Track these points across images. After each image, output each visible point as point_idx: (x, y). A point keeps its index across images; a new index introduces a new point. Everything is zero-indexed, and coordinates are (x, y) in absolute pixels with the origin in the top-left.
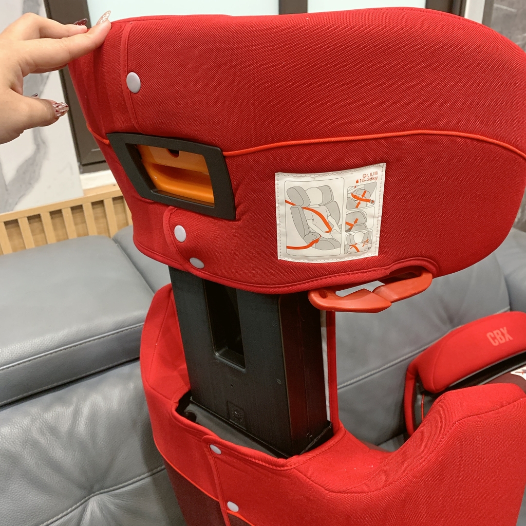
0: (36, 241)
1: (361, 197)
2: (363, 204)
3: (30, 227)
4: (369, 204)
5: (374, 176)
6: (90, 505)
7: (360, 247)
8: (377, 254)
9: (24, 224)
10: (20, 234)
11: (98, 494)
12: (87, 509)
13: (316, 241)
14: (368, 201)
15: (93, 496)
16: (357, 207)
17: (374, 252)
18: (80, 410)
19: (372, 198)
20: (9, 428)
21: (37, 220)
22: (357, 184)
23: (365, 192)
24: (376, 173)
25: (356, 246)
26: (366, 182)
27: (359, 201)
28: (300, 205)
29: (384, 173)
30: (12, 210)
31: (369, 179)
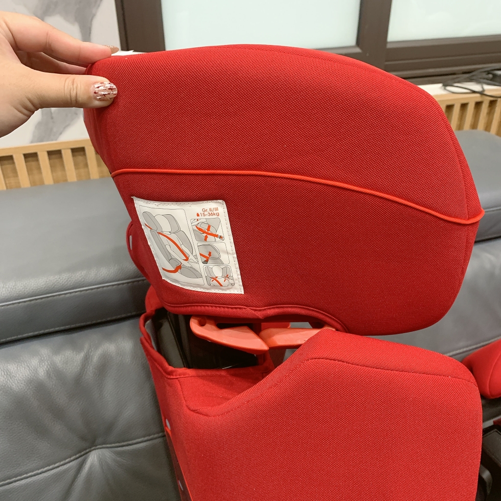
0: (79, 176)
1: (207, 231)
2: (210, 238)
3: (73, 159)
4: (218, 239)
5: (215, 212)
6: (90, 458)
7: (221, 280)
8: (243, 293)
9: (67, 155)
10: (63, 165)
11: (101, 448)
12: (86, 462)
13: (180, 267)
14: (216, 236)
15: (95, 449)
16: (205, 240)
17: (239, 289)
18: (90, 357)
20: (16, 365)
21: (82, 153)
22: (199, 218)
23: (209, 227)
24: (217, 209)
25: (217, 279)
26: (207, 217)
27: (205, 235)
29: (226, 210)
30: (56, 140)
31: (210, 215)
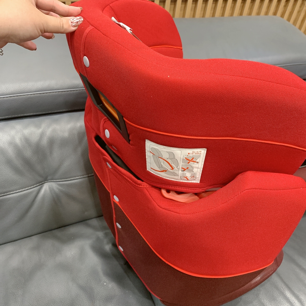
1: (191, 160)
2: (192, 162)
4: (195, 163)
5: (199, 153)
6: (44, 187)
7: (189, 178)
8: (199, 182)
11: (50, 182)
13: (166, 171)
15: (47, 182)
16: (188, 163)
17: (197, 181)
18: (45, 132)
19: (197, 161)
20: (2, 134)
22: (189, 155)
23: (193, 158)
24: (201, 152)
25: (187, 177)
26: (194, 155)
27: (189, 161)
28: (158, 157)
29: (206, 152)
31: (196, 154)
